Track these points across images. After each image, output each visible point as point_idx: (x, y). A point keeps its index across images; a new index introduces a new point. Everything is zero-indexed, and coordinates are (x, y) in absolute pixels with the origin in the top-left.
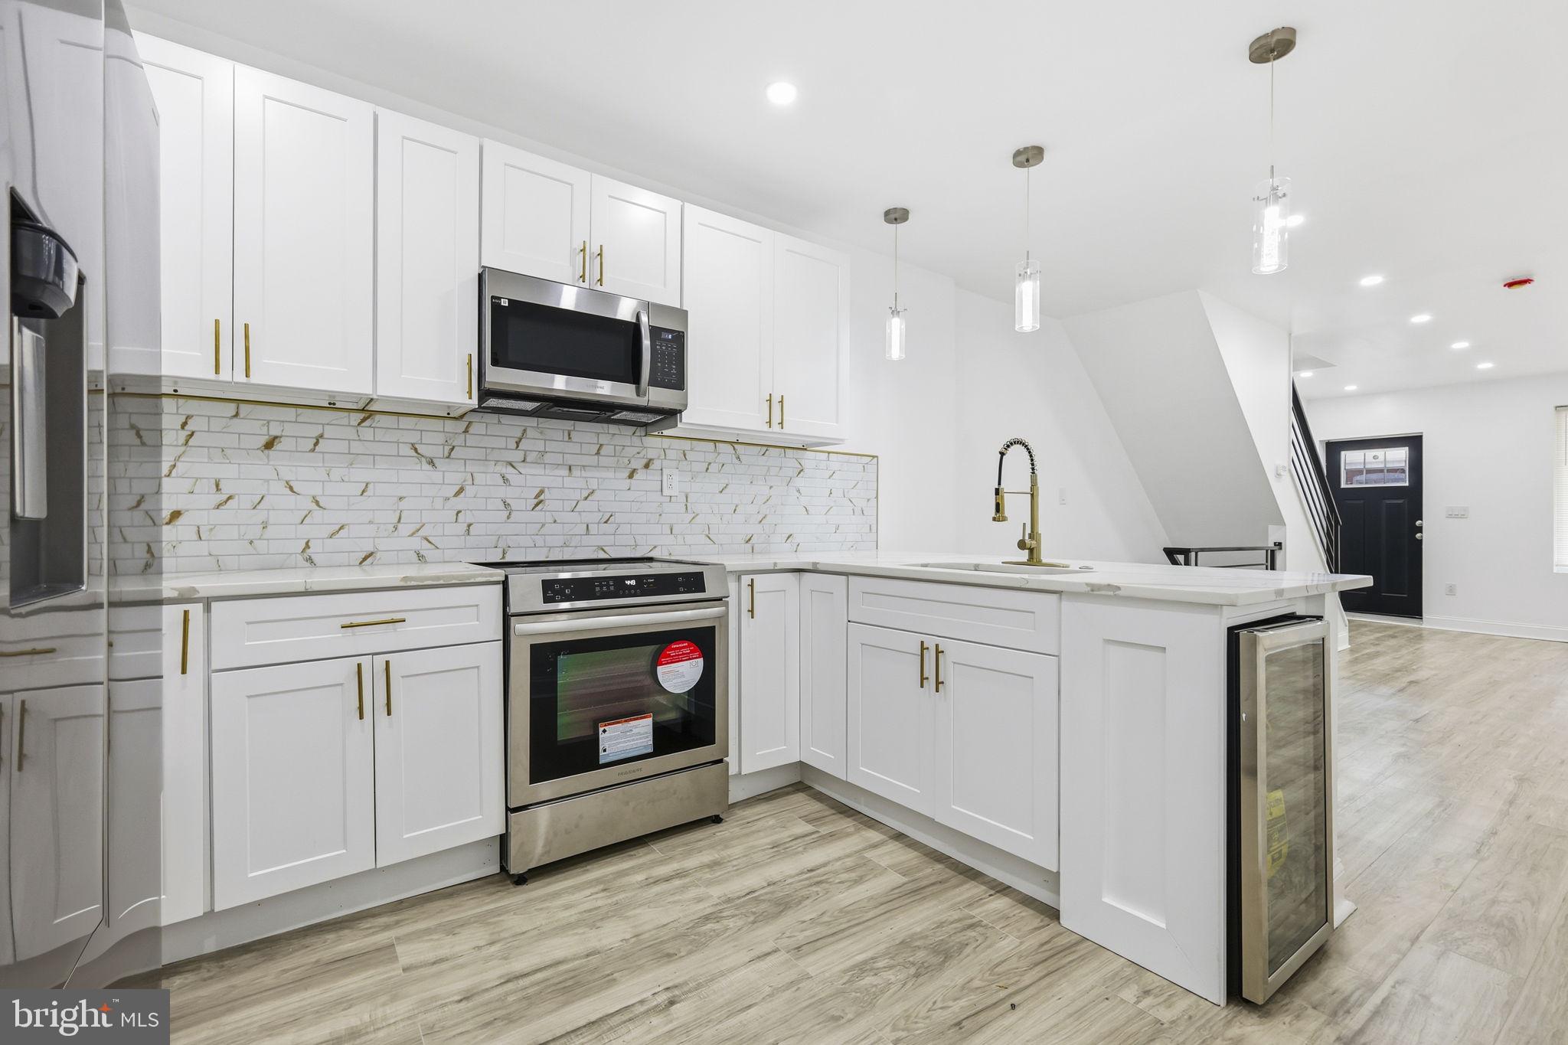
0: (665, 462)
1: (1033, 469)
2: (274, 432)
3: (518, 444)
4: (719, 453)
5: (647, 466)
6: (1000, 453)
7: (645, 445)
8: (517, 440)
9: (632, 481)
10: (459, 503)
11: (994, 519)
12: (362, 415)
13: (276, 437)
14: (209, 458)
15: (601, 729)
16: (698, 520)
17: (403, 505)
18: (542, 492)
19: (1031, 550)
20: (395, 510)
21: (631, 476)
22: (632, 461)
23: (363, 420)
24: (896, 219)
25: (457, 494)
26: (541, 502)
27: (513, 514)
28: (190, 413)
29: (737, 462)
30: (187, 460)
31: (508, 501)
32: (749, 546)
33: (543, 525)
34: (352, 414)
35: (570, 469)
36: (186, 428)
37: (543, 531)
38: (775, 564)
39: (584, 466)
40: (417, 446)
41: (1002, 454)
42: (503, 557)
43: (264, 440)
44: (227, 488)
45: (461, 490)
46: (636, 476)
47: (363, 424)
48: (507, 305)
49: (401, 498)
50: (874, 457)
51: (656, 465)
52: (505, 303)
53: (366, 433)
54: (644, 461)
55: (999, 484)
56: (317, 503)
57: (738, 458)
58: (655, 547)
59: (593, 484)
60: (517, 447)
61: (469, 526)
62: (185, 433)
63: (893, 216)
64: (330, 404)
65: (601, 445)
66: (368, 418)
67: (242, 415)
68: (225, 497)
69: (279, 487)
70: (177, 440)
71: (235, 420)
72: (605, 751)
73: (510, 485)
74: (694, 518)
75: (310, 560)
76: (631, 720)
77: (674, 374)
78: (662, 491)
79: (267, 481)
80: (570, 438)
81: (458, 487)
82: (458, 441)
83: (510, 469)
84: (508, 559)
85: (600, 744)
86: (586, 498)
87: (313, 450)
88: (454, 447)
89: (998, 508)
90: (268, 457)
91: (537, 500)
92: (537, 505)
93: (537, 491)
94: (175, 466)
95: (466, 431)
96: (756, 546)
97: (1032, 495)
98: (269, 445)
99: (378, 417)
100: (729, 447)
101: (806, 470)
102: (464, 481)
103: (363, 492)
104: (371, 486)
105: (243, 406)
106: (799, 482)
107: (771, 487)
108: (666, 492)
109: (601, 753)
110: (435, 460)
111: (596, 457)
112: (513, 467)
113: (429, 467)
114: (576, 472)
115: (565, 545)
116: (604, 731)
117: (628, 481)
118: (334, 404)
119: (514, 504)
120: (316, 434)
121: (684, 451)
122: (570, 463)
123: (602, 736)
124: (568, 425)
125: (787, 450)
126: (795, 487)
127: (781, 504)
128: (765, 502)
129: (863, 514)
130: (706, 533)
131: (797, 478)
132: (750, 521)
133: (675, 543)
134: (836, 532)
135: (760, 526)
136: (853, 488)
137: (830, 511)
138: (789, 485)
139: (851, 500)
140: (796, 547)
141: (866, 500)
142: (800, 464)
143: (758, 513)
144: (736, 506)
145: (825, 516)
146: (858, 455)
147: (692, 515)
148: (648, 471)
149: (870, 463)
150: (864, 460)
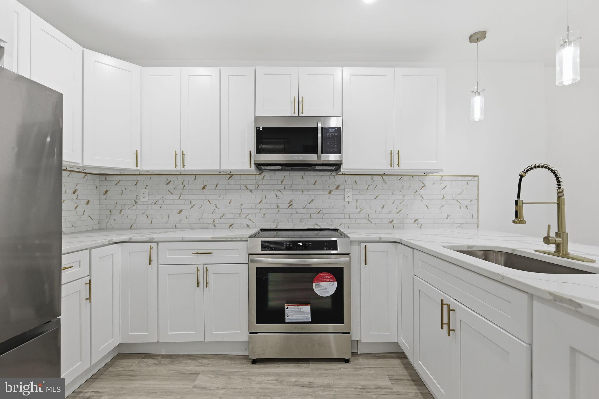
0: (345, 186)
1: (559, 185)
2: (205, 184)
3: (282, 182)
4: (374, 180)
5: (337, 188)
6: (520, 175)
7: (336, 180)
8: (281, 181)
9: (330, 195)
10: (261, 206)
11: (514, 222)
12: (229, 176)
13: (205, 185)
14: (189, 193)
15: (286, 307)
16: (362, 212)
17: (242, 207)
18: (291, 201)
19: (558, 245)
20: (239, 209)
21: (330, 193)
22: (330, 186)
23: (230, 178)
24: (478, 39)
25: (260, 203)
26: (291, 205)
27: (280, 210)
28: (184, 179)
29: (384, 184)
30: (183, 194)
31: (278, 205)
32: (391, 225)
33: (292, 214)
34: (227, 176)
35: (303, 191)
36: (183, 184)
37: (291, 217)
38: (380, 238)
39: (308, 190)
40: (246, 186)
41: (521, 177)
42: (277, 227)
43: (202, 186)
44: (193, 202)
45: (261, 201)
46: (332, 193)
47: (230, 179)
48: (262, 129)
49: (241, 205)
50: (475, 176)
51: (341, 187)
52: (261, 129)
53: (231, 182)
54: (336, 186)
55: (519, 197)
56: (217, 207)
57: (385, 182)
58: (341, 224)
59: (313, 197)
60: (282, 183)
61: (264, 214)
62: (183, 186)
63: (475, 38)
64: (220, 173)
65: (316, 181)
66: (231, 176)
67: (196, 179)
68: (192, 205)
69: (206, 202)
70: (181, 188)
71: (195, 181)
72: (288, 316)
73: (279, 199)
74: (360, 211)
75: (215, 226)
76: (300, 305)
77: (336, 147)
78: (344, 199)
79: (203, 200)
80: (303, 179)
81: (260, 200)
82: (260, 183)
83: (279, 193)
84: (278, 228)
85: (286, 313)
86: (310, 203)
87: (215, 189)
88: (259, 185)
89: (517, 214)
90: (203, 192)
91: (289, 204)
92: (289, 206)
93: (289, 200)
94: (180, 196)
95: (263, 179)
96: (395, 225)
97: (558, 204)
98: (203, 188)
99: (234, 176)
100: (380, 177)
101: (426, 186)
102: (262, 198)
103: (230, 203)
104: (232, 200)
105: (197, 176)
106: (422, 192)
107: (404, 196)
108: (346, 199)
109: (286, 317)
110: (252, 190)
111: (314, 186)
112: (280, 191)
113: (251, 193)
114: (305, 193)
115: (301, 222)
116: (288, 308)
117: (329, 195)
118: (221, 173)
119: (281, 206)
120: (216, 184)
121: (355, 181)
122: (303, 189)
123: (286, 310)
124: (302, 173)
125: (414, 177)
126: (420, 195)
127: (411, 204)
128: (401, 203)
129: (467, 209)
130: (367, 218)
131: (421, 190)
132: (392, 213)
133: (351, 222)
134: (447, 218)
135: (398, 215)
136: (459, 194)
137: (443, 207)
138: (416, 194)
139: (458, 200)
140: (420, 226)
141: (470, 201)
142: (423, 183)
143: (397, 208)
144: (384, 205)
145: (440, 210)
146: (463, 176)
147: (360, 210)
148: (338, 190)
149: (472, 180)
150: (468, 178)
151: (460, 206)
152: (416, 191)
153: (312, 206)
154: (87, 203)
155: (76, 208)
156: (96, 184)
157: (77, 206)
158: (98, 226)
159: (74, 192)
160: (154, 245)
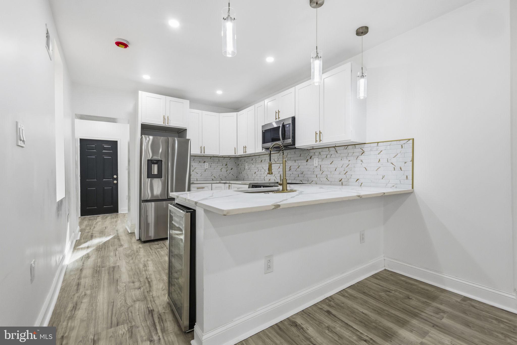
0: (315, 156)
4: (330, 151)
5: (310, 158)
7: (310, 152)
9: (307, 163)
18: (290, 167)
21: (307, 161)
22: (307, 157)
24: (363, 33)
29: (336, 153)
32: (341, 182)
37: (290, 176)
39: (298, 160)
48: (264, 131)
50: (409, 139)
51: (313, 157)
54: (309, 157)
58: (313, 181)
59: (300, 164)
63: (360, 32)
65: (301, 154)
77: (289, 135)
86: (298, 168)
92: (289, 170)
100: (333, 149)
101: (365, 152)
106: (362, 157)
107: (349, 161)
108: (315, 165)
111: (300, 157)
114: (296, 162)
121: (320, 152)
122: (295, 160)
124: (294, 150)
125: (356, 146)
126: (360, 160)
127: (354, 167)
128: (347, 166)
129: (402, 170)
130: (326, 177)
131: (361, 156)
132: (341, 174)
133: (317, 180)
134: (382, 179)
135: (345, 175)
136: (394, 158)
137: (379, 169)
138: (357, 159)
139: (392, 163)
140: (361, 184)
141: (404, 163)
142: (362, 150)
143: (344, 170)
144: (336, 168)
145: (376, 171)
146: (397, 141)
147: (322, 172)
148: (311, 159)
149: (407, 143)
150: (402, 142)
151: (394, 168)
152: (357, 157)
153: (298, 170)
154: (232, 169)
155: (226, 171)
156: (235, 161)
157: (227, 170)
158: (236, 179)
159: (226, 165)
160: (230, 185)
